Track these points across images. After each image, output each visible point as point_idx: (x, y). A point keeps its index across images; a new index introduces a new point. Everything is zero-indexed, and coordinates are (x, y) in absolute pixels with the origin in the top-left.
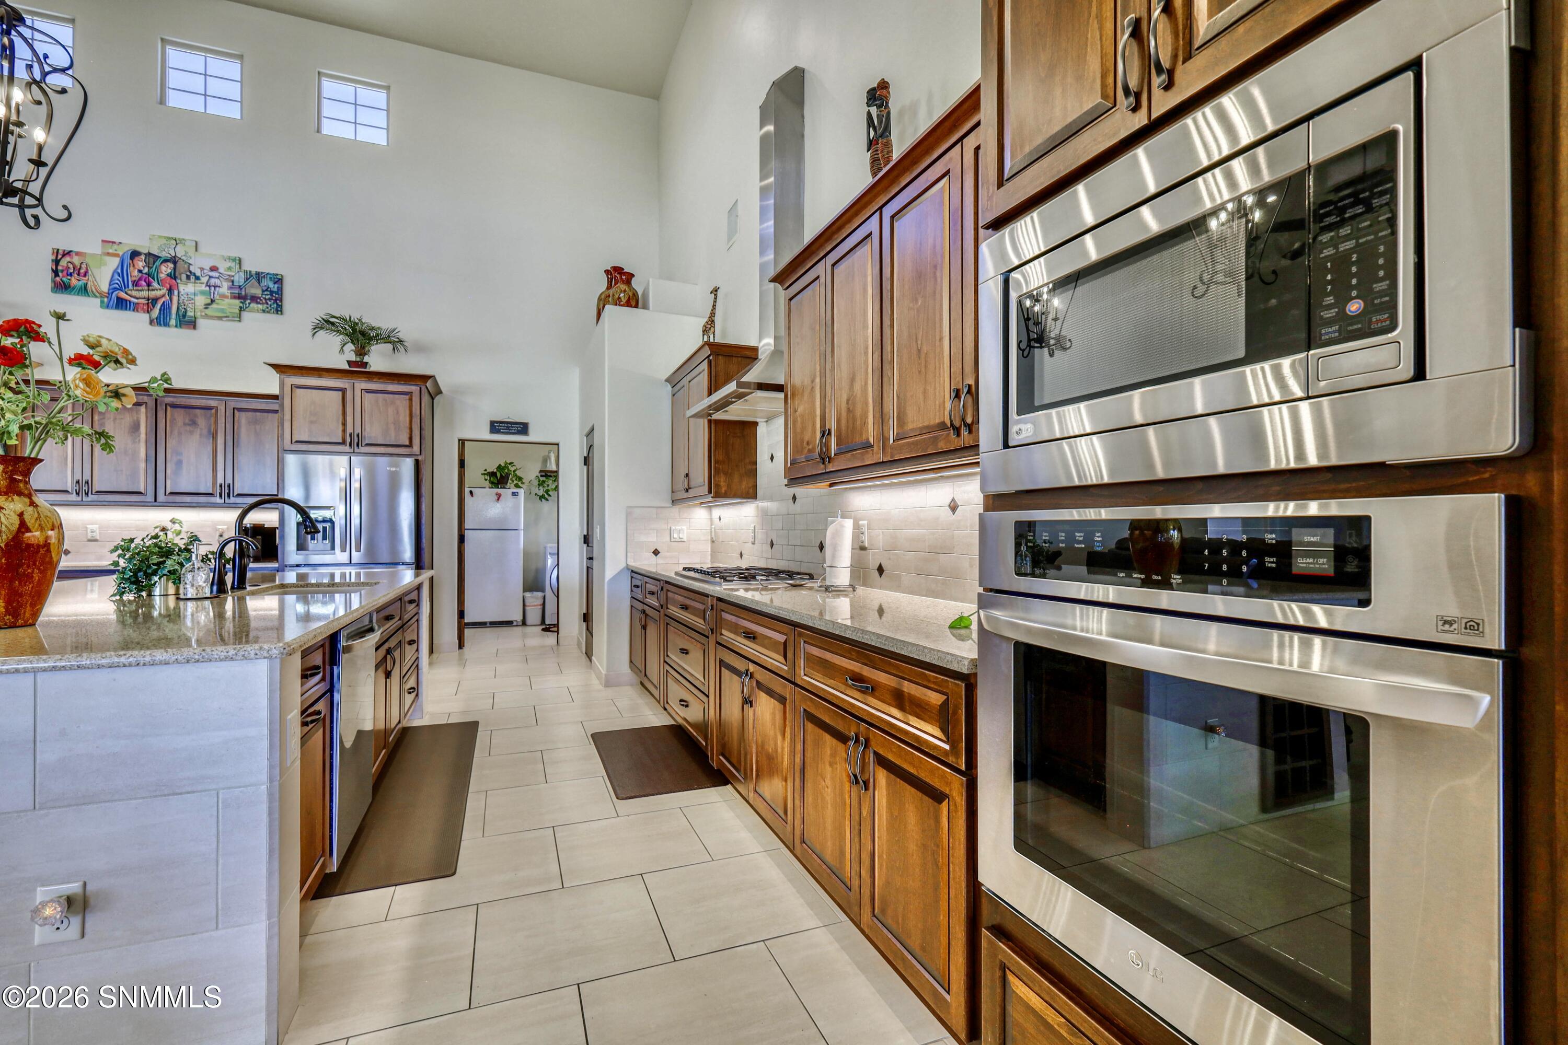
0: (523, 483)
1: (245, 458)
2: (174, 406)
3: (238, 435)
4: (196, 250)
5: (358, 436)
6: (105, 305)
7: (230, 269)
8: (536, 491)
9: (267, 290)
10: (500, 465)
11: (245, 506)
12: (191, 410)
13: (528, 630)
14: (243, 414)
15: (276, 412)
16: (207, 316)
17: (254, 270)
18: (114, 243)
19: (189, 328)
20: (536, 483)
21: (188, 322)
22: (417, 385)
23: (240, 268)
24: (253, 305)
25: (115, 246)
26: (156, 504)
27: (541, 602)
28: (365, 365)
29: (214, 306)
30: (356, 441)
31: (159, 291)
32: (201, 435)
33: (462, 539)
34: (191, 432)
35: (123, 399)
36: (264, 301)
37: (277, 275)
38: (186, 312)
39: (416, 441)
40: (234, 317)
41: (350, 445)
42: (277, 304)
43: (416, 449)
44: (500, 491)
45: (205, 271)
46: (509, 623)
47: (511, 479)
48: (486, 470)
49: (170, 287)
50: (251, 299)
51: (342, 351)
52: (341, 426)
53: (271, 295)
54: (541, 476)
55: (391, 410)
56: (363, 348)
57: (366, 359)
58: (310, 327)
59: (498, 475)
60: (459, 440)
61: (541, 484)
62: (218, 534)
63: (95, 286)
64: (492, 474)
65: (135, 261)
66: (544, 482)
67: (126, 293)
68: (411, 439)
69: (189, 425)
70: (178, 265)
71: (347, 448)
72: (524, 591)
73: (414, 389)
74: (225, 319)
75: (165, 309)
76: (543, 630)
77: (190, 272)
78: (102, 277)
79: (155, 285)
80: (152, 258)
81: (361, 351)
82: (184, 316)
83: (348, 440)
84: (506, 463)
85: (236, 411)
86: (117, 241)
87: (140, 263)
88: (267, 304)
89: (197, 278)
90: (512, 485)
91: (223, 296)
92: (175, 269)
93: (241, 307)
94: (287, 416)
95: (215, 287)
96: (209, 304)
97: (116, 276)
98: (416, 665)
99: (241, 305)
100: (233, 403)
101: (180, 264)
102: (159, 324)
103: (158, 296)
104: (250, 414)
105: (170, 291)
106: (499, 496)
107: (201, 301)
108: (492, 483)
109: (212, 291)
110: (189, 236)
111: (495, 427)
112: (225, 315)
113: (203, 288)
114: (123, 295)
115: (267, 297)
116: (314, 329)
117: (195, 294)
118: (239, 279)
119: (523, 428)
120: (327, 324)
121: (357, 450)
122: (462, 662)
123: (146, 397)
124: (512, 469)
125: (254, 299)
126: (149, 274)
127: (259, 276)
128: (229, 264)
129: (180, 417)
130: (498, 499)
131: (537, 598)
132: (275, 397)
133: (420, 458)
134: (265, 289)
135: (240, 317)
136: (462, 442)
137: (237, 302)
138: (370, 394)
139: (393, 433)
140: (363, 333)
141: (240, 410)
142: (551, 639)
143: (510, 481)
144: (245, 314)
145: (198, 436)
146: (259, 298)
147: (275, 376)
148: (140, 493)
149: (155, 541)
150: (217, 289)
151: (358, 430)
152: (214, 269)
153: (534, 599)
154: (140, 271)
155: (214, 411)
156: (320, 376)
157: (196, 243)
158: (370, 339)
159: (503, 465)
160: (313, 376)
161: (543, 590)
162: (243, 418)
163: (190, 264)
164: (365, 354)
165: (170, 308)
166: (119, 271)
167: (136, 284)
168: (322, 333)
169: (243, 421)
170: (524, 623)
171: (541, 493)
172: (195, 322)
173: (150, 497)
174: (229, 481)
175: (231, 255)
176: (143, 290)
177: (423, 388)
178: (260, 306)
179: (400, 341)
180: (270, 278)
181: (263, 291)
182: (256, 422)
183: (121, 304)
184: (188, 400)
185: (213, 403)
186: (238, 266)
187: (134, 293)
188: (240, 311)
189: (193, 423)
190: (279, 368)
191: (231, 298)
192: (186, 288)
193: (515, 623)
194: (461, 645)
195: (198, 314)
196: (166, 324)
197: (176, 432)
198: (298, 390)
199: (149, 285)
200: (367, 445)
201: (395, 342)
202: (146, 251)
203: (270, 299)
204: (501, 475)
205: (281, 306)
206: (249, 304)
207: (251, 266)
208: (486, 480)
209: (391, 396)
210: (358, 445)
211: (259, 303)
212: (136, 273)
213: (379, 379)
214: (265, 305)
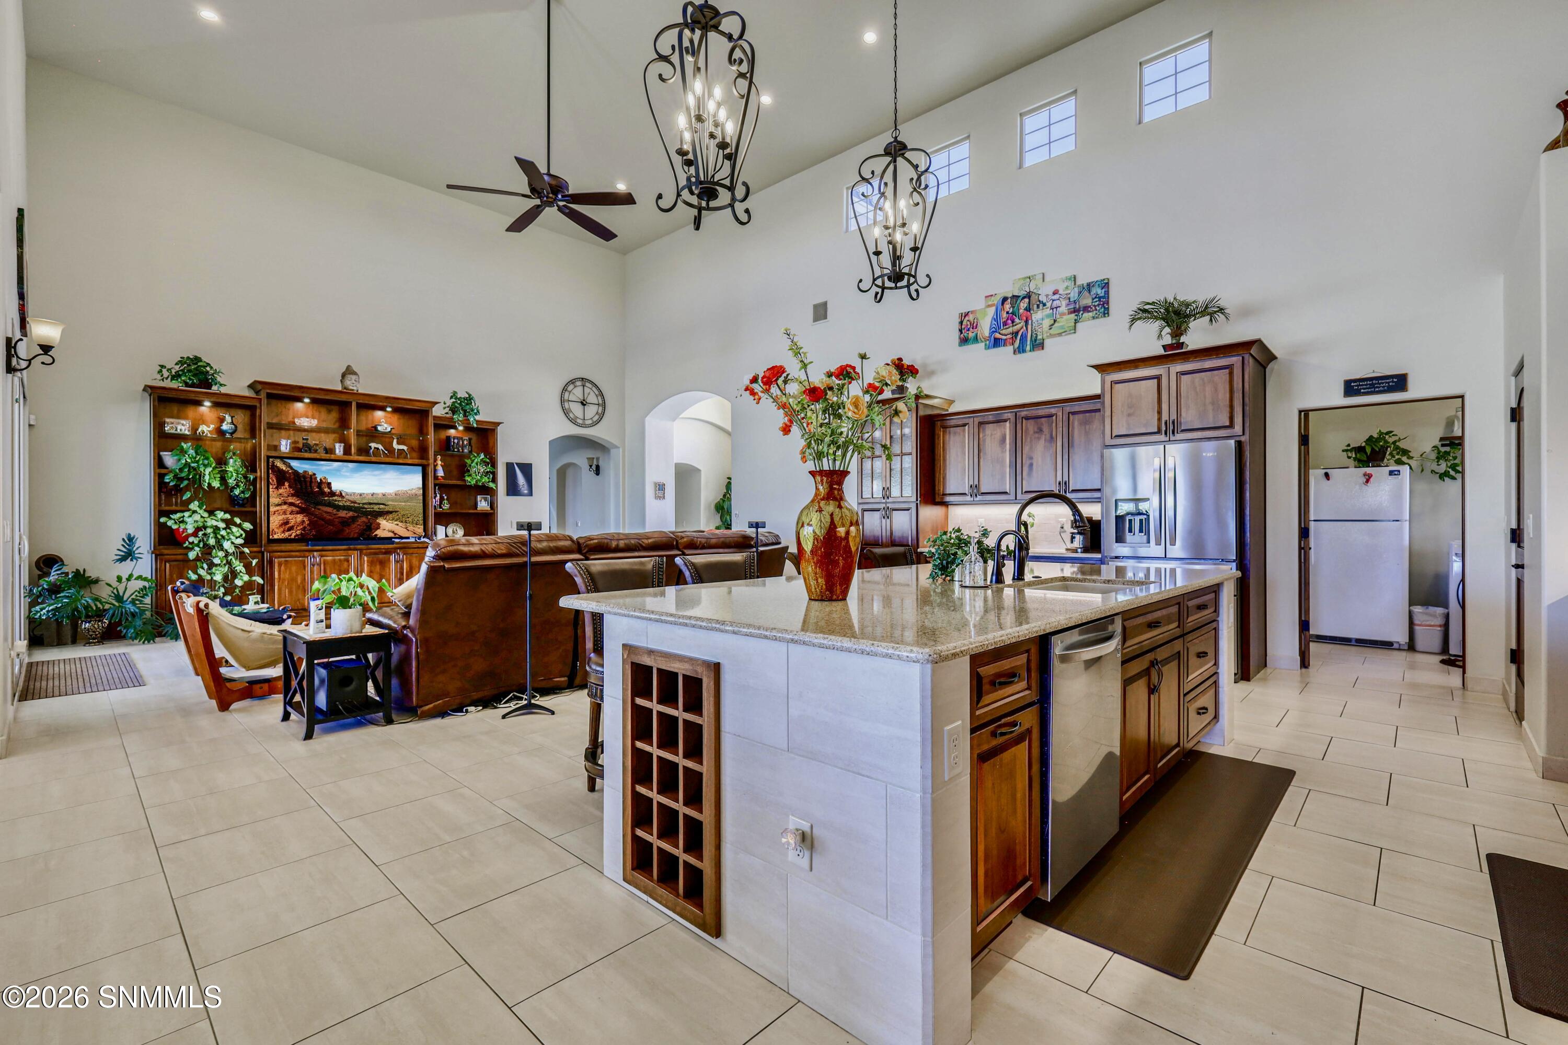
0: (1410, 458)
1: (1078, 457)
2: (1027, 418)
3: (1073, 437)
4: (1043, 281)
5: (1173, 422)
6: (987, 347)
7: (1067, 288)
8: (1434, 466)
9: (1096, 297)
10: (1371, 437)
11: (1023, 502)
12: (1039, 420)
13: (1419, 658)
14: (1076, 416)
15: (1099, 410)
16: (1051, 336)
17: (1085, 282)
18: (992, 295)
19: (1039, 350)
20: (1433, 456)
21: (1038, 345)
22: (1238, 355)
23: (1075, 284)
24: (1086, 315)
25: (993, 298)
26: (1016, 501)
27: (1440, 621)
28: (1181, 345)
29: (1056, 325)
30: (1171, 428)
31: (1020, 323)
32: (1045, 440)
33: (1304, 533)
34: (1039, 438)
35: (900, 415)
36: (1094, 308)
37: (1104, 280)
38: (1036, 337)
39: (1238, 420)
40: (1070, 330)
41: (1166, 434)
42: (1105, 308)
43: (1238, 429)
44: (1369, 470)
45: (1049, 297)
46: (1386, 645)
47: (1391, 454)
48: (1349, 445)
49: (1027, 318)
50: (1083, 310)
51: (1160, 336)
52: (1156, 414)
53: (1100, 301)
54: (1443, 445)
55: (1209, 389)
56: (1179, 327)
57: (1182, 339)
58: (1128, 319)
59: (1368, 450)
60: (1300, 412)
61: (1441, 456)
62: (1059, 526)
63: (982, 334)
64: (1360, 449)
65: (1005, 305)
66: (1447, 453)
67: (1000, 333)
68: (1231, 419)
69: (1037, 432)
70: (1031, 298)
71: (1162, 437)
72: (1412, 603)
73: (1235, 360)
74: (1063, 334)
75: (1023, 338)
76: (1443, 662)
77: (1040, 301)
78: (985, 328)
79: (1017, 320)
80: (1015, 297)
81: (1177, 333)
82: (1036, 340)
83: (1164, 429)
84: (1381, 433)
85: (1070, 415)
86: (994, 294)
87: (1007, 306)
88: (1096, 310)
89: (1044, 305)
90: (1392, 461)
91: (1062, 314)
92: (1029, 303)
93: (1076, 320)
94: (1108, 413)
95: (1056, 308)
96: (1052, 325)
97: (994, 322)
98: (1213, 681)
99: (1076, 317)
100: (1069, 408)
101: (1034, 297)
102: (1020, 352)
103: (1019, 329)
104: (1081, 416)
105: (1026, 322)
106: (1368, 478)
107: (1047, 323)
108: (1359, 461)
109: (1054, 313)
110: (1037, 271)
111: (1351, 388)
112: (1063, 331)
113: (1048, 311)
114: (998, 335)
115: (1096, 304)
116: (1132, 321)
117: (1043, 319)
118: (1074, 295)
119: (1399, 382)
120: (1144, 313)
121: (1172, 438)
122: (1305, 685)
123: (1009, 414)
124: (1391, 440)
125: (1086, 309)
126: (1013, 313)
127: (1089, 286)
128: (1066, 284)
129: (1031, 426)
130: (1367, 481)
131: (1434, 616)
132: (1097, 397)
133: (1243, 439)
134: (1094, 296)
135: (1075, 329)
136: (1305, 415)
137: (1073, 315)
138: (1185, 376)
139: (1211, 415)
140: (1177, 313)
141: (1074, 413)
142: (1453, 678)
143: (1388, 456)
144: (1078, 325)
145: (1043, 442)
146: (1090, 307)
147: (1097, 376)
148: (1006, 493)
149: (958, 534)
150: (1058, 309)
151: (1174, 417)
152: (1056, 292)
153: (1429, 617)
154: (1008, 313)
155: (1054, 417)
156: (1136, 367)
157: (1043, 274)
158: (1188, 316)
159: (1375, 436)
160: (1130, 369)
161: (1446, 605)
162: (1076, 420)
163: (1039, 295)
164: (1182, 334)
165: (1026, 337)
166: (995, 317)
167: (1005, 324)
168: (1139, 323)
169: (1076, 423)
170: (1411, 647)
171: (1443, 467)
172: (1043, 343)
173: (1012, 497)
174: (1066, 479)
175: (1067, 275)
176: (1009, 327)
177: (1247, 356)
178: (1090, 314)
179: (1221, 310)
180: (1099, 285)
181: (1093, 299)
182: (1085, 423)
183: (997, 343)
184: (1036, 412)
185: (1053, 411)
186: (1073, 283)
187: (1004, 332)
188: (1075, 323)
189: (1040, 430)
190: (1102, 368)
191: (1068, 314)
192: (1037, 316)
193: (1396, 646)
194: (1304, 663)
195: (1045, 336)
196: (1024, 351)
197: (1029, 440)
198: (1117, 385)
199: (1013, 322)
200: (1183, 431)
201: (1212, 311)
202: (1010, 295)
203: (1098, 305)
204: (1373, 450)
205: (1108, 308)
206: (1082, 314)
207: (1082, 280)
208: (1349, 457)
209: (1208, 373)
210: (1173, 433)
211: (1090, 312)
212: (1005, 315)
213: (1196, 358)
214: (1095, 312)
